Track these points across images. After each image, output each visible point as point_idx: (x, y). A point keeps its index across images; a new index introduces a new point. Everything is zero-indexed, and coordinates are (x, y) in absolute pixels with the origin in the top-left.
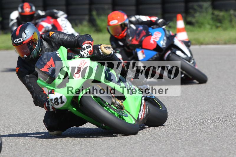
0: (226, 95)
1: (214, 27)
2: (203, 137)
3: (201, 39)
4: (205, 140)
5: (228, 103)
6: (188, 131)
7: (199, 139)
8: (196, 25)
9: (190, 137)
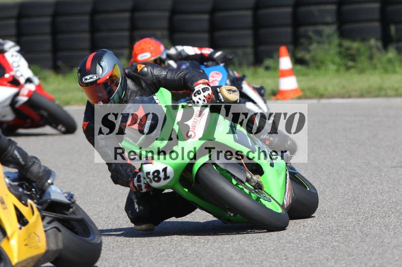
0: (364, 184)
1: (342, 69)
2: (324, 255)
3: (321, 89)
4: (328, 260)
5: (366, 197)
6: (300, 245)
7: (317, 258)
8: (312, 65)
9: (302, 255)
